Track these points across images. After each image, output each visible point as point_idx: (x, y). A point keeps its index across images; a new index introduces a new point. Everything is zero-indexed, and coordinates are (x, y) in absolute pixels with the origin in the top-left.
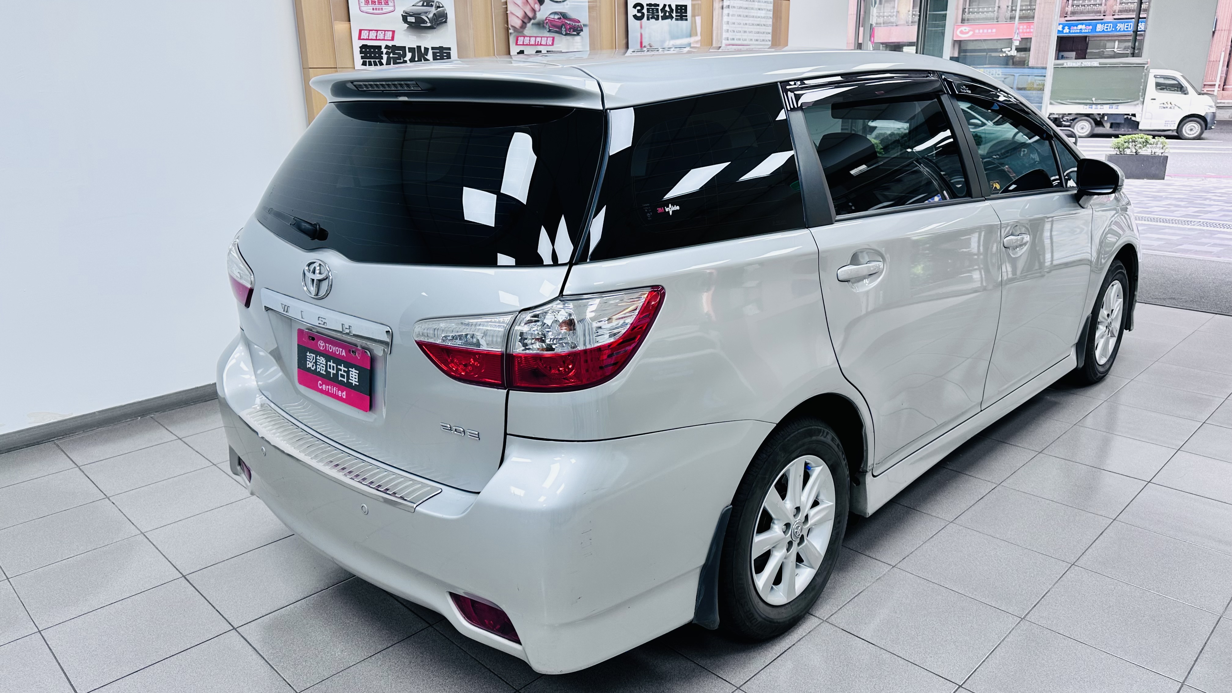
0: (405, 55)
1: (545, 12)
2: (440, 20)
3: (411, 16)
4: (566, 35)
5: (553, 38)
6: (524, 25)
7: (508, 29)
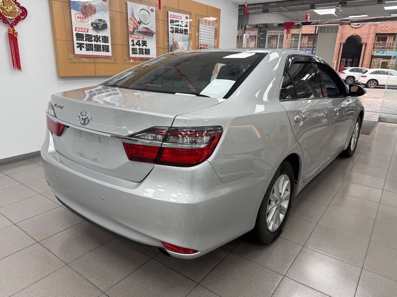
0: (92, 38)
1: (141, 27)
2: (105, 27)
3: (94, 24)
4: (148, 35)
5: (144, 36)
6: (134, 31)
7: (128, 32)
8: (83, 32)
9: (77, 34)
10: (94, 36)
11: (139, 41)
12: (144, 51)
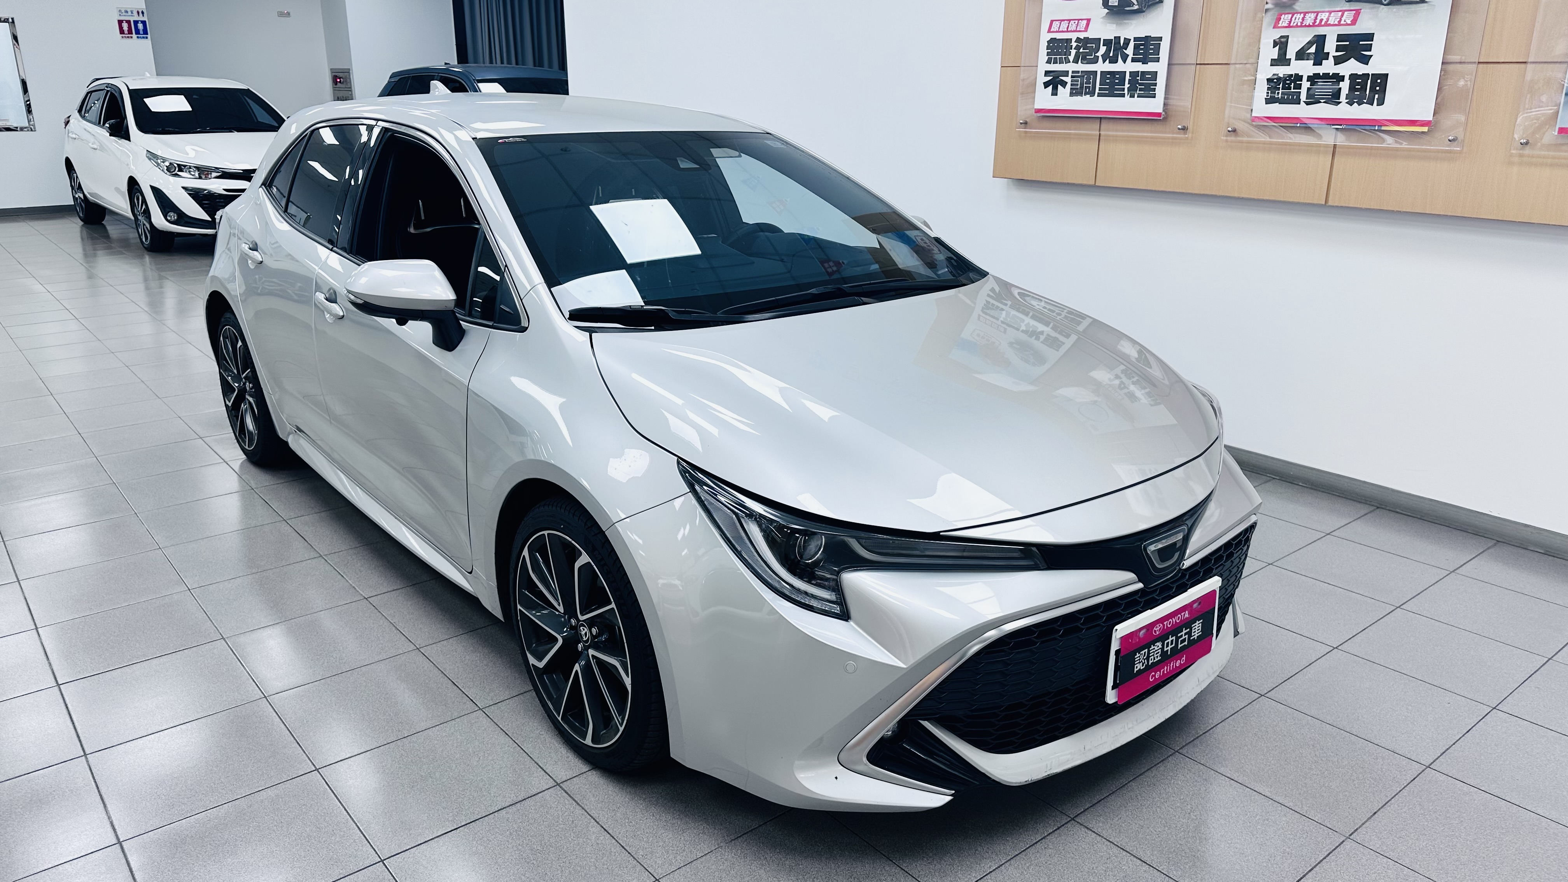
4: (1391, 3)
5: (1358, 13)
8: (1071, 31)
9: (1052, 41)
10: (1107, 43)
11: (1320, 40)
12: (1345, 86)
